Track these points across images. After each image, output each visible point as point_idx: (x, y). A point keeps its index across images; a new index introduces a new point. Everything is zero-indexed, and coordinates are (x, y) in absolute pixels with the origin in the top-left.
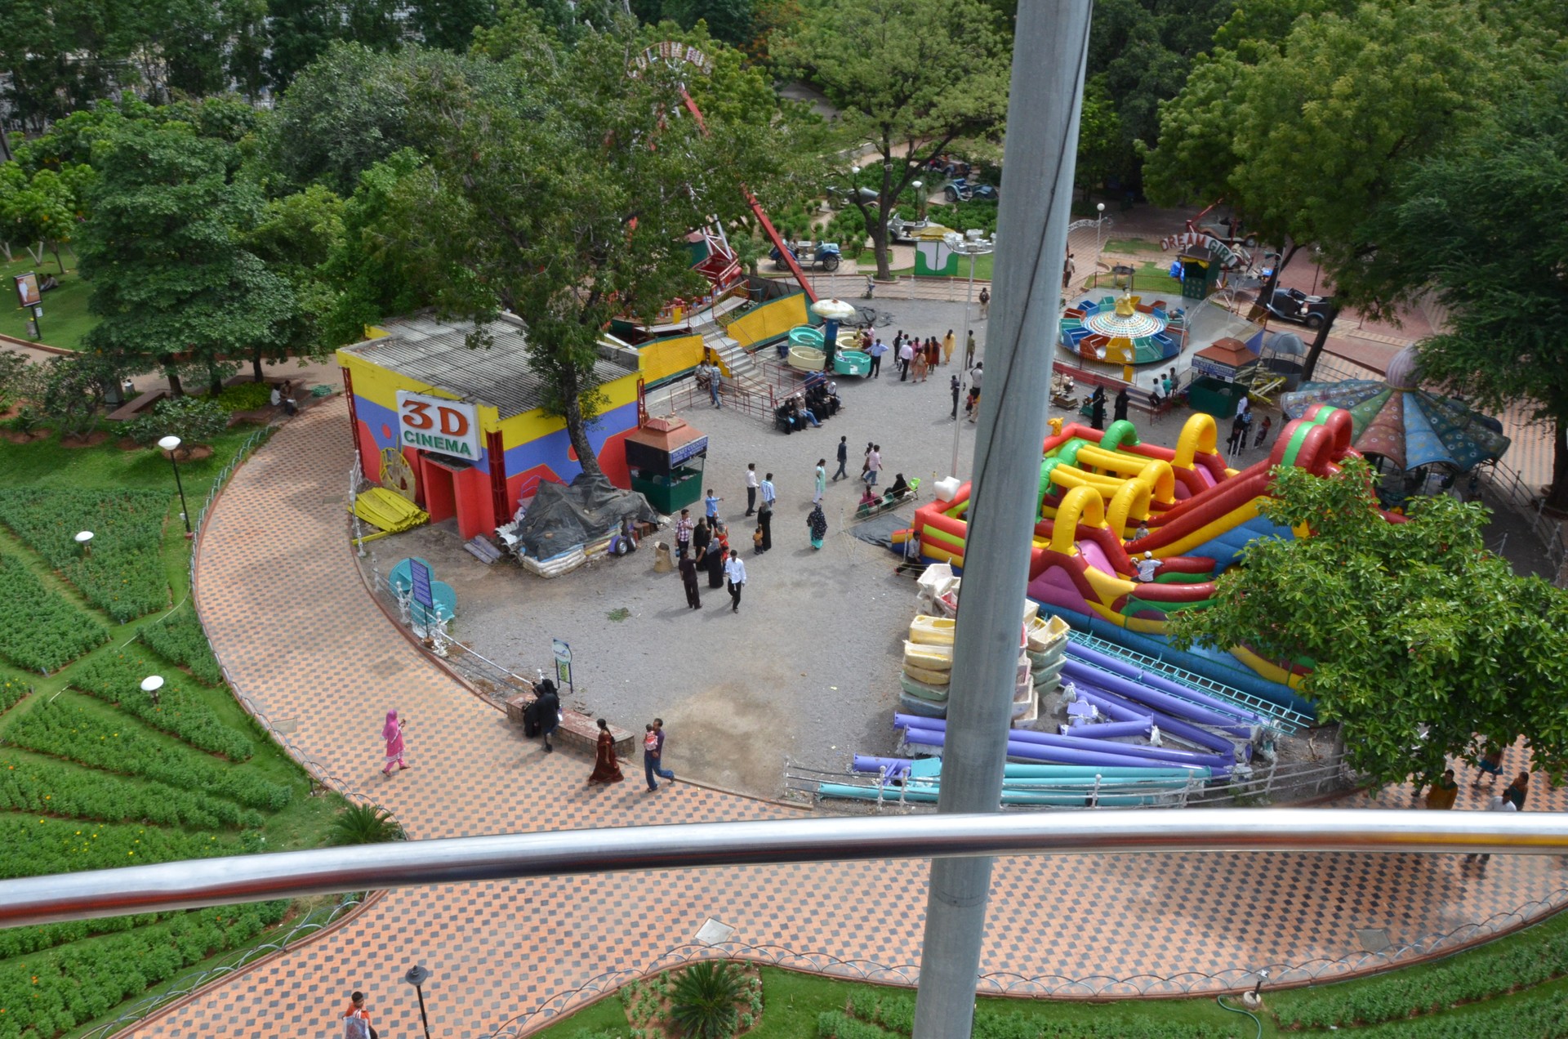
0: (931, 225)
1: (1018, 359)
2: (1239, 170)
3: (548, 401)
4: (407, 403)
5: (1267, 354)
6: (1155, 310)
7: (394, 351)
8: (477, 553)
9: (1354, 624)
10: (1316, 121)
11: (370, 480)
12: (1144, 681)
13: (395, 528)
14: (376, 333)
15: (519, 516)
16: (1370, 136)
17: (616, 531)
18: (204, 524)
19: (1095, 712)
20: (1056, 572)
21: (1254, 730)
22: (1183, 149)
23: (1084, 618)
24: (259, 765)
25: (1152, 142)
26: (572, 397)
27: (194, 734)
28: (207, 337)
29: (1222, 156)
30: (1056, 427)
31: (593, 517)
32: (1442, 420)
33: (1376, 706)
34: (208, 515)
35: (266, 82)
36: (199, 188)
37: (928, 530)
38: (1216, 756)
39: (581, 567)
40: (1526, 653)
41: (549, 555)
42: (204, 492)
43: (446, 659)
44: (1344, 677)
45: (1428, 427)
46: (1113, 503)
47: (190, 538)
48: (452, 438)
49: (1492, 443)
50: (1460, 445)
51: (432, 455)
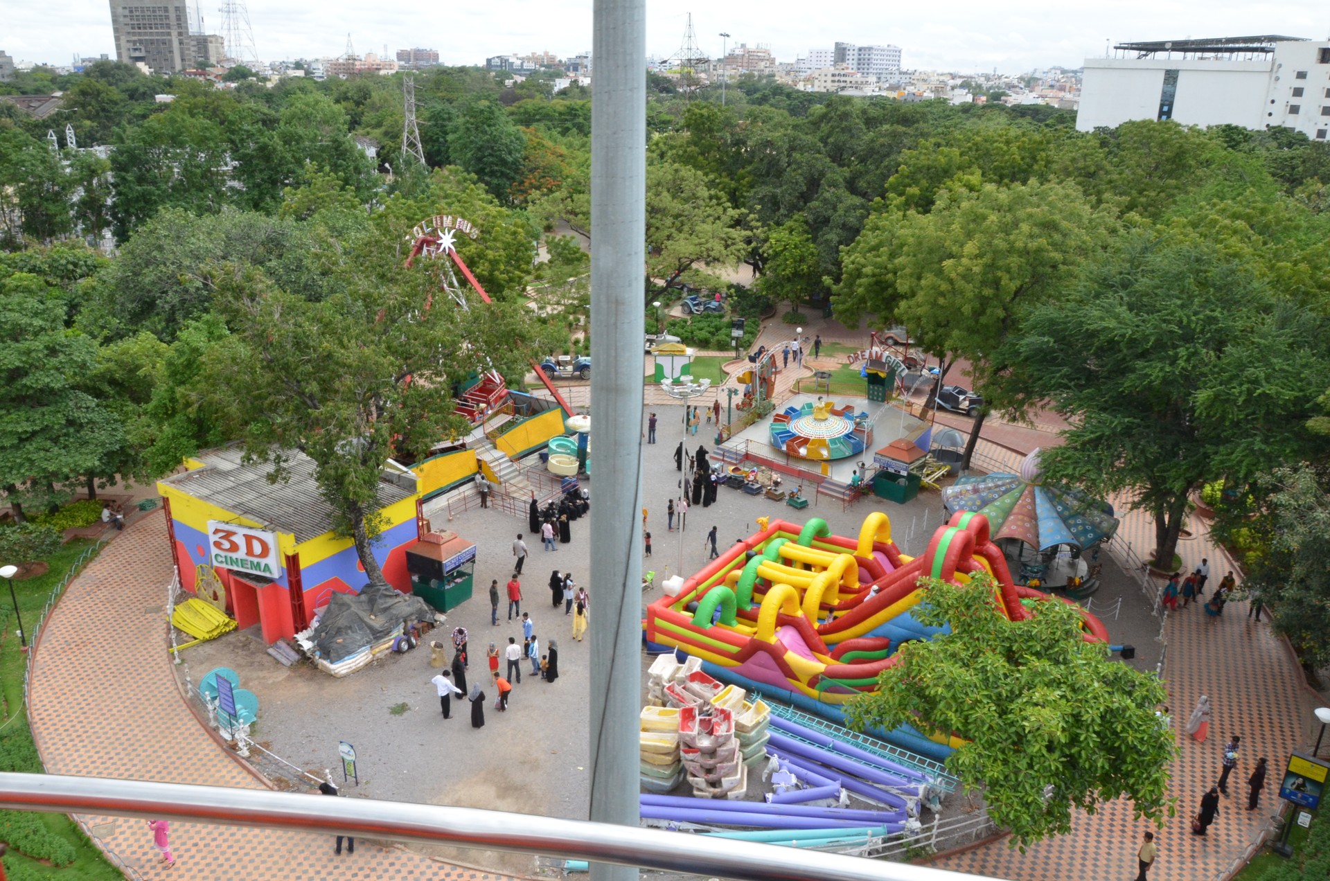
0: (670, 338)
1: (611, 695)
2: (903, 304)
3: (339, 525)
4: (216, 531)
5: (935, 446)
6: (845, 412)
7: (208, 481)
8: (279, 657)
9: (986, 710)
10: (953, 275)
11: (186, 592)
12: (835, 749)
13: (207, 636)
14: (193, 464)
15: (315, 624)
16: (996, 283)
17: (398, 632)
18: (39, 639)
19: (794, 780)
20: (761, 656)
21: (921, 788)
22: (860, 286)
23: (785, 693)
24: (81, 869)
25: (837, 280)
26: (358, 522)
27: (22, 843)
28: (44, 470)
29: (890, 291)
30: (762, 524)
31: (377, 622)
32: (1066, 508)
33: (1006, 777)
34: (42, 630)
35: (108, 224)
36: (38, 344)
37: (659, 622)
38: (891, 813)
39: (369, 666)
40: (1119, 729)
41: (340, 658)
42: (41, 607)
43: (247, 759)
44: (980, 755)
45: (1055, 515)
46: (808, 595)
47: (26, 651)
48: (255, 560)
49: (1105, 525)
50: (1080, 528)
51: (238, 573)
